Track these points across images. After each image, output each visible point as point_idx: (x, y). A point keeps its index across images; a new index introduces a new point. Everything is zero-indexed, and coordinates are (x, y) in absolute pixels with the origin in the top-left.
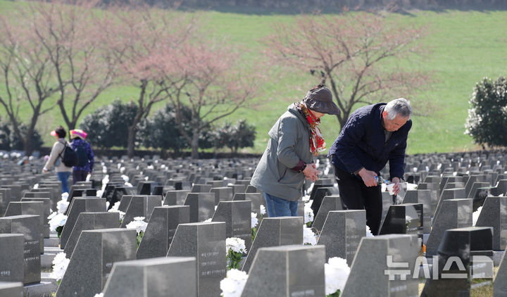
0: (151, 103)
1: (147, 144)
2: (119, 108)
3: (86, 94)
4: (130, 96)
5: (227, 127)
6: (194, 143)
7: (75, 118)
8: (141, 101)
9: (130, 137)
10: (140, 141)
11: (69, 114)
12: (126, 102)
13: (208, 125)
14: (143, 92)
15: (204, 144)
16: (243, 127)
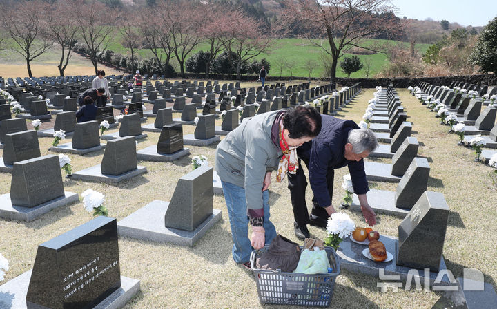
0: (216, 52)
1: (215, 71)
2: (202, 54)
3: (188, 47)
4: (206, 48)
5: (255, 63)
6: (238, 71)
7: (183, 59)
8: (211, 50)
9: (207, 68)
10: (211, 70)
11: (180, 57)
12: (205, 52)
13: (245, 61)
14: (212, 46)
15: (243, 71)
16: (264, 62)
